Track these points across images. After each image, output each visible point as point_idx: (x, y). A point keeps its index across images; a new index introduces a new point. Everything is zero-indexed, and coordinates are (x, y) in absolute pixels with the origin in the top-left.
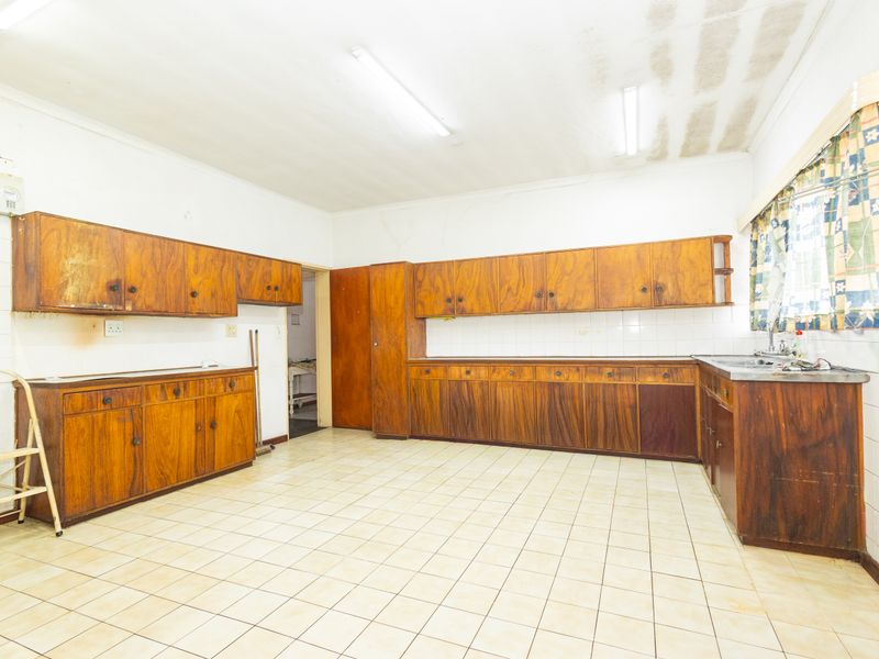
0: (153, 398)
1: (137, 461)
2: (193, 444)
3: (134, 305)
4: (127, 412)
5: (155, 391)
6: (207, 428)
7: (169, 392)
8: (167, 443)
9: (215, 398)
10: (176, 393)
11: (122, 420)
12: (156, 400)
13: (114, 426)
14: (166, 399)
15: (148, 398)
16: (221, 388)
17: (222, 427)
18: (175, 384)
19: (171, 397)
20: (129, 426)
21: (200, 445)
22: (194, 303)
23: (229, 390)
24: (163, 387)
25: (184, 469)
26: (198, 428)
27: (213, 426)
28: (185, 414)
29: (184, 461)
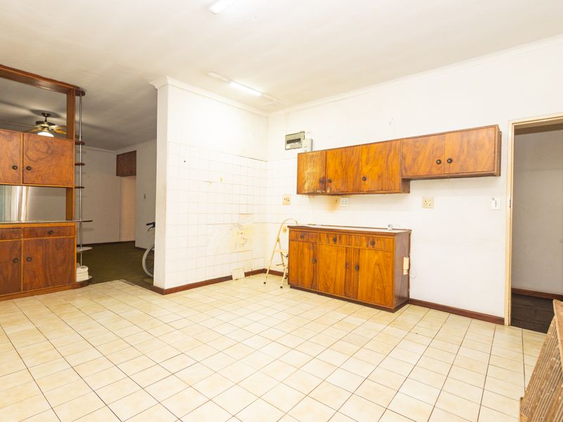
0: (323, 241)
1: (315, 271)
2: (344, 275)
3: (331, 189)
4: (311, 245)
5: (324, 236)
6: (353, 268)
7: (331, 239)
8: (329, 268)
9: (359, 249)
10: (335, 240)
11: (309, 249)
12: (324, 241)
13: (306, 250)
14: (329, 243)
15: (320, 239)
16: (364, 244)
17: (363, 271)
18: (335, 235)
19: (332, 242)
20: (312, 252)
21: (348, 277)
22: (365, 184)
23: (370, 246)
24: (328, 236)
25: (338, 287)
26: (347, 265)
27: (358, 268)
28: (340, 255)
29: (338, 282)
